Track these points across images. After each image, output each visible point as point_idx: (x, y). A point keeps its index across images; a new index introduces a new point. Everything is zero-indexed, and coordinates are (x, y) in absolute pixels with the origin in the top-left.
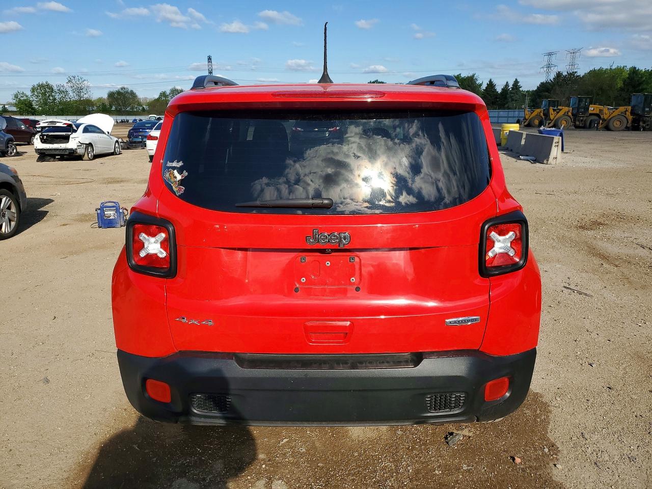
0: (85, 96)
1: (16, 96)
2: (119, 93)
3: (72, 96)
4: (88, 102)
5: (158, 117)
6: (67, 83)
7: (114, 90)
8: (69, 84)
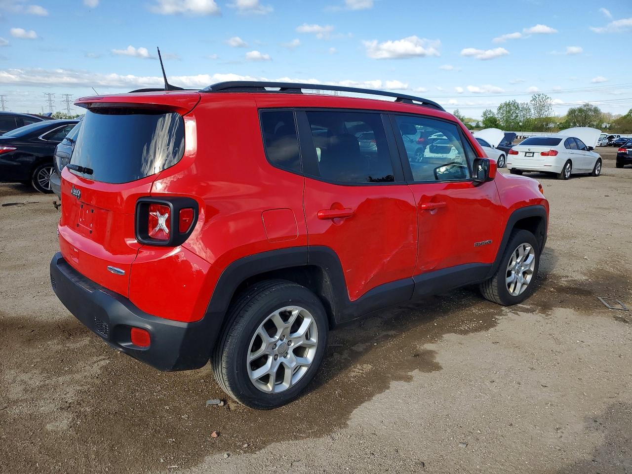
0: (546, 113)
1: (485, 114)
2: (580, 110)
3: (533, 114)
4: (548, 120)
5: (610, 135)
6: (531, 101)
7: (576, 107)
8: (533, 102)
